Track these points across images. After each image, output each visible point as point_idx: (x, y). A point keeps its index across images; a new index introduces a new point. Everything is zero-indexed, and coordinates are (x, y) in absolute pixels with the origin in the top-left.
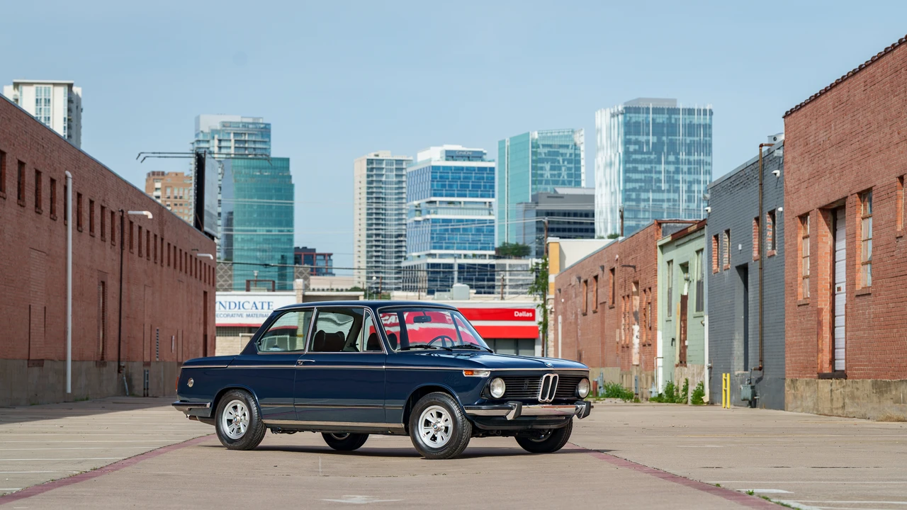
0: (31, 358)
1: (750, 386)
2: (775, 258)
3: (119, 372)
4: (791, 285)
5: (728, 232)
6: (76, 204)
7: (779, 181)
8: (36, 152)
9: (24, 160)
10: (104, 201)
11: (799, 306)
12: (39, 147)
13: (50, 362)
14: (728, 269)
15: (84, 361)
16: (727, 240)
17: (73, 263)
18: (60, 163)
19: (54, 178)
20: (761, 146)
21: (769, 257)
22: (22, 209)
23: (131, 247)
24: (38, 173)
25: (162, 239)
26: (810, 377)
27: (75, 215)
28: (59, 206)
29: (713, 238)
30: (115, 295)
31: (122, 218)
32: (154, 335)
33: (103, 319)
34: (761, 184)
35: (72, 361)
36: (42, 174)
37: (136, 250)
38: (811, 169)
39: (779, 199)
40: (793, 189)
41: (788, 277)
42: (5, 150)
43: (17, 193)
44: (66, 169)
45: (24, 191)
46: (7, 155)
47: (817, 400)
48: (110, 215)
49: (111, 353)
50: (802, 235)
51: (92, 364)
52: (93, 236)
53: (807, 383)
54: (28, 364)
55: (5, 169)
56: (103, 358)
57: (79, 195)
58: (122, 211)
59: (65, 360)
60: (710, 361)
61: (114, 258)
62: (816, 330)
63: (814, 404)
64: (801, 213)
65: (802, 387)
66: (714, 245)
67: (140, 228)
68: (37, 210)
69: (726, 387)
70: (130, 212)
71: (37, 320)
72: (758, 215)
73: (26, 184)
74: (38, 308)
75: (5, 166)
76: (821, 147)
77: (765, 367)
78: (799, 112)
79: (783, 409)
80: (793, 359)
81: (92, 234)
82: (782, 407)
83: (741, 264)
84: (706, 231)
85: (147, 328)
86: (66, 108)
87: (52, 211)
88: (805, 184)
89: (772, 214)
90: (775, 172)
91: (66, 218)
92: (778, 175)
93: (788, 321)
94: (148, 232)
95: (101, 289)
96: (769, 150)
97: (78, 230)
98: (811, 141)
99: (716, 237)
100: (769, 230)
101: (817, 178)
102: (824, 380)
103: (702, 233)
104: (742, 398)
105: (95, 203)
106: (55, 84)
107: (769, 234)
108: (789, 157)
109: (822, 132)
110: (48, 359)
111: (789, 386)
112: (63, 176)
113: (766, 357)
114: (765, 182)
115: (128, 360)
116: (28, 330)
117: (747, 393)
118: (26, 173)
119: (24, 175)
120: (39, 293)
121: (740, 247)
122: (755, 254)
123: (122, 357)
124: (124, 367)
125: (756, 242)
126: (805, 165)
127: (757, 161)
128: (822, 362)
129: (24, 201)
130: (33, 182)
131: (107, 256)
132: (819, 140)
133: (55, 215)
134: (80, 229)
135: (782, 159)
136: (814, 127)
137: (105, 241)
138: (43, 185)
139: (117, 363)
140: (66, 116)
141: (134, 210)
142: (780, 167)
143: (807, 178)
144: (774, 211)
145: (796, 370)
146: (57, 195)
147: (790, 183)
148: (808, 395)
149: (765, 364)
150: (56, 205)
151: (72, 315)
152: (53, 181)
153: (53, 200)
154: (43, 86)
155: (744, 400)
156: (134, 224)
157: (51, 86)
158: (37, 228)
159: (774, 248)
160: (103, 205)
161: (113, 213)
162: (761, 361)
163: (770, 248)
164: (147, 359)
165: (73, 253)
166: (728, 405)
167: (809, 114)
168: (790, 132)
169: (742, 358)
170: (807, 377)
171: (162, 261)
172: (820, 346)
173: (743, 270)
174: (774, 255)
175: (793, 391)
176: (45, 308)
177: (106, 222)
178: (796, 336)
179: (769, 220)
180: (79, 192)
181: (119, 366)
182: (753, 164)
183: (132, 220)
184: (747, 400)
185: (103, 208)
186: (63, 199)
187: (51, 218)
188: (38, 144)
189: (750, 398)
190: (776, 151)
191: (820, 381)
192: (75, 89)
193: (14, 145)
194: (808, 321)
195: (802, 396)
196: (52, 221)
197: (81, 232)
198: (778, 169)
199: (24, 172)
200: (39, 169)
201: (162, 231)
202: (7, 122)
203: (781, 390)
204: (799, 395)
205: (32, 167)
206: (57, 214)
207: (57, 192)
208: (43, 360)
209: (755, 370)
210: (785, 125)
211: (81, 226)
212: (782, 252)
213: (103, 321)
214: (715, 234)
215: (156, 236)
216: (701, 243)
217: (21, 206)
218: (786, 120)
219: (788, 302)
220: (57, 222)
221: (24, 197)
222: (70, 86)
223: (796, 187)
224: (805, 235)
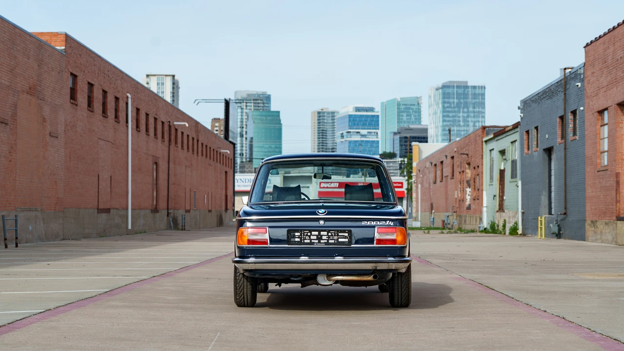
0: (100, 208)
1: (557, 224)
2: (576, 141)
3: (168, 216)
4: (591, 158)
5: (537, 128)
6: (135, 114)
7: (582, 90)
8: (103, 78)
9: (93, 83)
10: (156, 115)
11: (598, 171)
12: (105, 76)
13: (115, 210)
14: (537, 151)
15: (142, 209)
16: (536, 133)
17: (132, 150)
18: (123, 88)
19: (118, 96)
20: (565, 69)
21: (571, 141)
22: (92, 113)
23: (176, 143)
24: (105, 92)
25: (198, 141)
26: (608, 219)
27: (135, 121)
28: (122, 115)
29: (525, 133)
30: (165, 171)
31: (170, 126)
32: (193, 194)
33: (156, 184)
34: (565, 94)
35: (132, 209)
36: (108, 93)
37: (179, 145)
38: (609, 78)
39: (580, 102)
40: (592, 94)
41: (589, 152)
42: (77, 74)
43: (87, 102)
44: (128, 92)
45: (93, 102)
46: (78, 78)
47: (616, 235)
48: (161, 123)
49: (163, 204)
50: (600, 124)
51: (148, 212)
52: (148, 135)
53: (606, 224)
54: (98, 212)
55: (77, 86)
56: (156, 208)
57: (138, 110)
58: (169, 122)
59: (127, 209)
60: (522, 208)
61: (164, 149)
62: (615, 187)
63: (613, 238)
64: (600, 109)
65: (602, 226)
66: (525, 137)
67: (182, 133)
68: (104, 115)
69: (541, 225)
70: (175, 123)
71: (104, 185)
72: (563, 114)
73: (94, 98)
74: (105, 176)
75: (77, 84)
76: (618, 62)
77: (568, 212)
78: (599, 40)
79: (584, 240)
80: (593, 207)
81: (147, 133)
82: (583, 238)
83: (548, 147)
84: (518, 129)
85: (188, 190)
86: (172, 87)
87: (116, 117)
88: (604, 89)
89: (574, 113)
90: (577, 84)
91: (127, 122)
92: (580, 86)
93: (589, 181)
94: (188, 136)
95: (155, 167)
96: (570, 72)
97: (137, 130)
98: (610, 59)
99: (528, 132)
100: (571, 124)
101: (615, 83)
102: (622, 222)
103: (516, 130)
104: (552, 232)
105: (150, 115)
106: (166, 75)
107: (571, 126)
108: (589, 73)
109: (619, 52)
110: (114, 209)
111: (589, 225)
112: (125, 96)
113: (569, 206)
114: (567, 92)
115: (175, 209)
116: (97, 190)
117: (556, 230)
118: (95, 91)
119: (93, 92)
120: (106, 167)
121: (547, 136)
122: (559, 140)
123: (169, 207)
124: (171, 213)
125: (559, 132)
126: (604, 76)
127: (561, 80)
128: (619, 209)
129: (93, 108)
130: (101, 97)
131: (159, 148)
132: (617, 57)
133: (119, 120)
134: (138, 129)
135: (582, 76)
136: (612, 49)
137: (157, 139)
138: (108, 100)
139: (166, 211)
140: (172, 91)
141: (178, 121)
142: (582, 81)
143: (605, 84)
144: (575, 110)
145: (596, 215)
146: (120, 107)
147: (589, 90)
148: (607, 231)
149: (568, 210)
150: (120, 114)
151: (132, 182)
152: (117, 99)
153: (117, 111)
154: (160, 76)
155: (553, 233)
156: (179, 130)
157: (164, 76)
158: (104, 126)
159: (575, 134)
160: (156, 117)
161: (163, 123)
162: (566, 208)
163: (571, 135)
164: (188, 208)
165: (132, 144)
166: (543, 237)
167: (607, 41)
168: (590, 57)
169: (547, 207)
170: (606, 219)
171: (198, 153)
172: (618, 198)
173: (549, 151)
174: (575, 139)
175: (593, 229)
176: (111, 176)
177: (158, 128)
178: (596, 192)
179: (571, 117)
180: (138, 107)
181: (168, 213)
182: (557, 82)
183: (177, 128)
184: (555, 233)
185: (156, 119)
186: (125, 110)
187: (115, 121)
188: (105, 74)
189: (557, 232)
190: (579, 70)
191: (619, 222)
192: (176, 78)
193: (84, 72)
194: (607, 181)
195: (601, 232)
196: (116, 123)
197: (139, 131)
198: (579, 82)
199: (93, 90)
200: (106, 90)
201: (198, 136)
202: (79, 56)
203: (582, 228)
204: (599, 232)
205: (100, 88)
206: (121, 119)
207: (120, 105)
208: (110, 209)
209: (561, 214)
210: (586, 52)
211: (139, 128)
212: (583, 136)
213: (156, 186)
214: (527, 130)
215: (193, 138)
216: (516, 136)
217: (91, 111)
218: (586, 48)
219: (588, 169)
220: (121, 124)
221: (93, 106)
222: (173, 76)
223: (596, 92)
224: (602, 124)
